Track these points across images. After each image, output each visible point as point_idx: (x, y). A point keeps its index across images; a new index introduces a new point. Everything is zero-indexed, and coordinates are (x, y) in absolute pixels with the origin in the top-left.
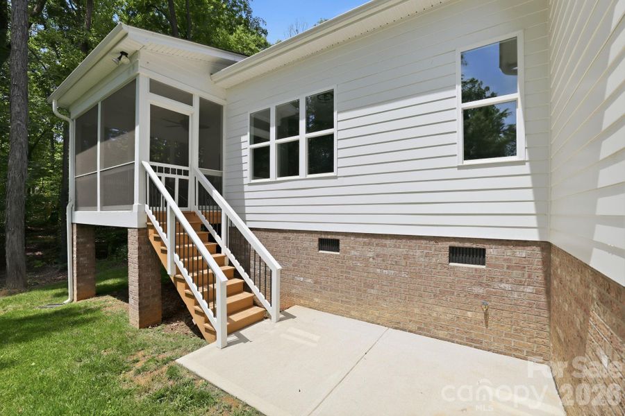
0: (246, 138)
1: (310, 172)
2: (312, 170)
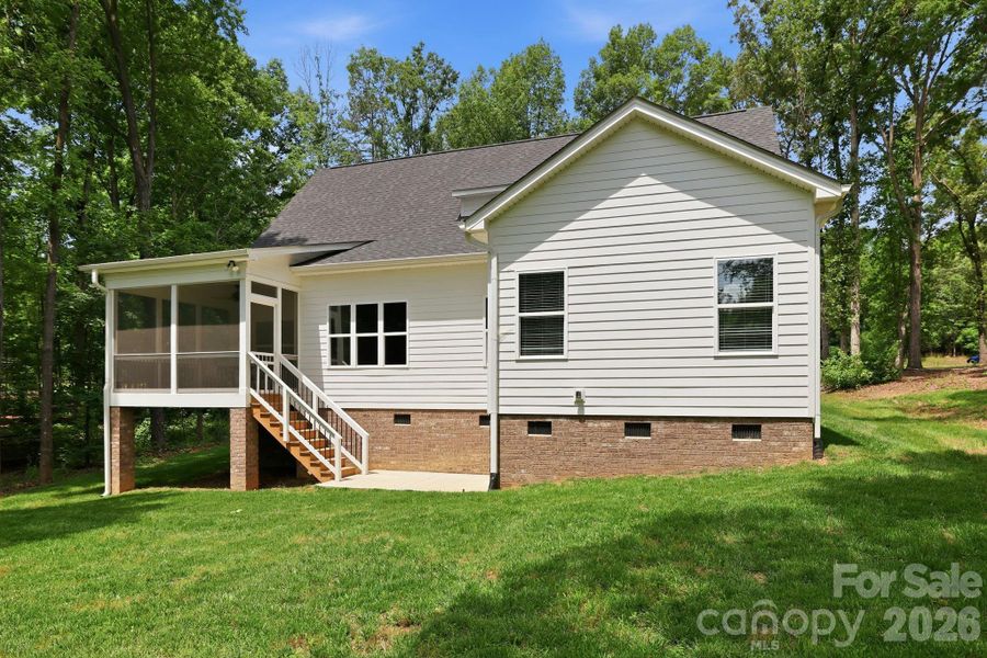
0: (325, 328)
1: (387, 363)
2: (388, 361)
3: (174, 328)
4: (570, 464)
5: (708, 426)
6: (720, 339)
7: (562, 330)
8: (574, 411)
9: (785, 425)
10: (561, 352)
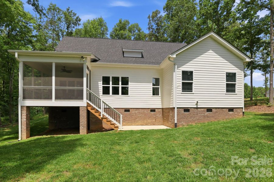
0: (101, 83)
2: (123, 94)
3: (54, 78)
4: (194, 120)
5: (224, 109)
6: (227, 90)
7: (192, 86)
8: (195, 106)
9: (238, 109)
10: (192, 92)
